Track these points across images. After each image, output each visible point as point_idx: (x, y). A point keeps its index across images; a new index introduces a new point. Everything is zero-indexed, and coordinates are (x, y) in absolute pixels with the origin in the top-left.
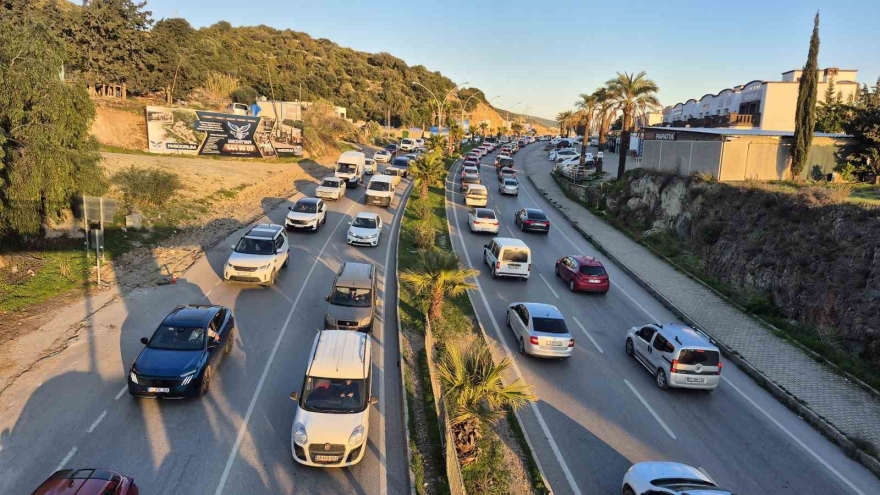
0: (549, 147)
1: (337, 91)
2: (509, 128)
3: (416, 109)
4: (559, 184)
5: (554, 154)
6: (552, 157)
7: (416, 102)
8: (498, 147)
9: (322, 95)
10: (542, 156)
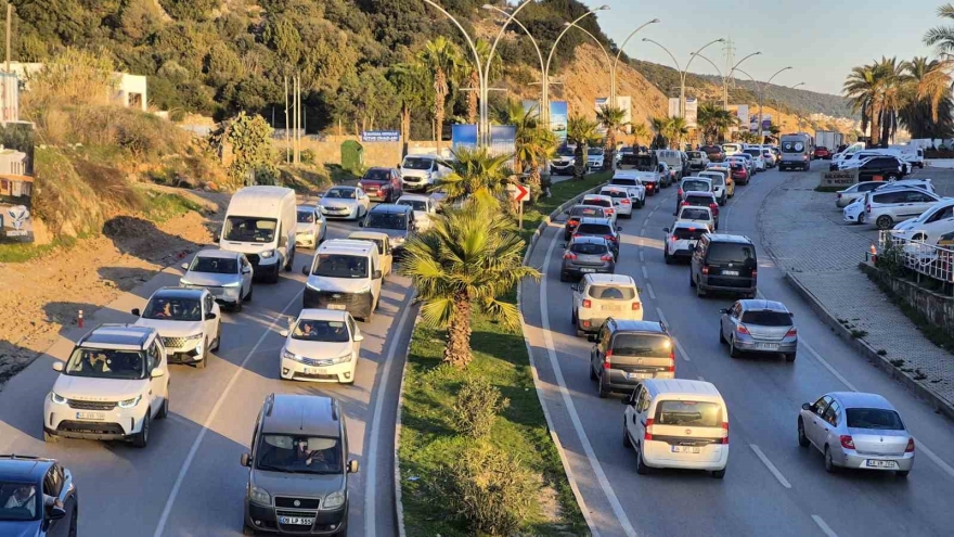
0: (835, 181)
1: (112, 22)
2: (691, 121)
3: (379, 72)
4: (896, 300)
5: (856, 201)
6: (854, 210)
7: (377, 49)
8: (664, 184)
9: (65, 38)
10: (815, 209)
